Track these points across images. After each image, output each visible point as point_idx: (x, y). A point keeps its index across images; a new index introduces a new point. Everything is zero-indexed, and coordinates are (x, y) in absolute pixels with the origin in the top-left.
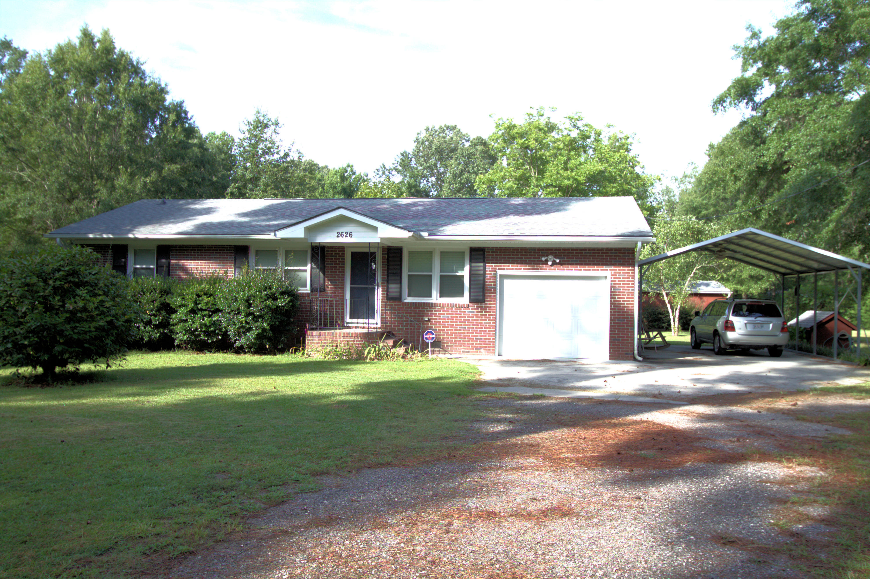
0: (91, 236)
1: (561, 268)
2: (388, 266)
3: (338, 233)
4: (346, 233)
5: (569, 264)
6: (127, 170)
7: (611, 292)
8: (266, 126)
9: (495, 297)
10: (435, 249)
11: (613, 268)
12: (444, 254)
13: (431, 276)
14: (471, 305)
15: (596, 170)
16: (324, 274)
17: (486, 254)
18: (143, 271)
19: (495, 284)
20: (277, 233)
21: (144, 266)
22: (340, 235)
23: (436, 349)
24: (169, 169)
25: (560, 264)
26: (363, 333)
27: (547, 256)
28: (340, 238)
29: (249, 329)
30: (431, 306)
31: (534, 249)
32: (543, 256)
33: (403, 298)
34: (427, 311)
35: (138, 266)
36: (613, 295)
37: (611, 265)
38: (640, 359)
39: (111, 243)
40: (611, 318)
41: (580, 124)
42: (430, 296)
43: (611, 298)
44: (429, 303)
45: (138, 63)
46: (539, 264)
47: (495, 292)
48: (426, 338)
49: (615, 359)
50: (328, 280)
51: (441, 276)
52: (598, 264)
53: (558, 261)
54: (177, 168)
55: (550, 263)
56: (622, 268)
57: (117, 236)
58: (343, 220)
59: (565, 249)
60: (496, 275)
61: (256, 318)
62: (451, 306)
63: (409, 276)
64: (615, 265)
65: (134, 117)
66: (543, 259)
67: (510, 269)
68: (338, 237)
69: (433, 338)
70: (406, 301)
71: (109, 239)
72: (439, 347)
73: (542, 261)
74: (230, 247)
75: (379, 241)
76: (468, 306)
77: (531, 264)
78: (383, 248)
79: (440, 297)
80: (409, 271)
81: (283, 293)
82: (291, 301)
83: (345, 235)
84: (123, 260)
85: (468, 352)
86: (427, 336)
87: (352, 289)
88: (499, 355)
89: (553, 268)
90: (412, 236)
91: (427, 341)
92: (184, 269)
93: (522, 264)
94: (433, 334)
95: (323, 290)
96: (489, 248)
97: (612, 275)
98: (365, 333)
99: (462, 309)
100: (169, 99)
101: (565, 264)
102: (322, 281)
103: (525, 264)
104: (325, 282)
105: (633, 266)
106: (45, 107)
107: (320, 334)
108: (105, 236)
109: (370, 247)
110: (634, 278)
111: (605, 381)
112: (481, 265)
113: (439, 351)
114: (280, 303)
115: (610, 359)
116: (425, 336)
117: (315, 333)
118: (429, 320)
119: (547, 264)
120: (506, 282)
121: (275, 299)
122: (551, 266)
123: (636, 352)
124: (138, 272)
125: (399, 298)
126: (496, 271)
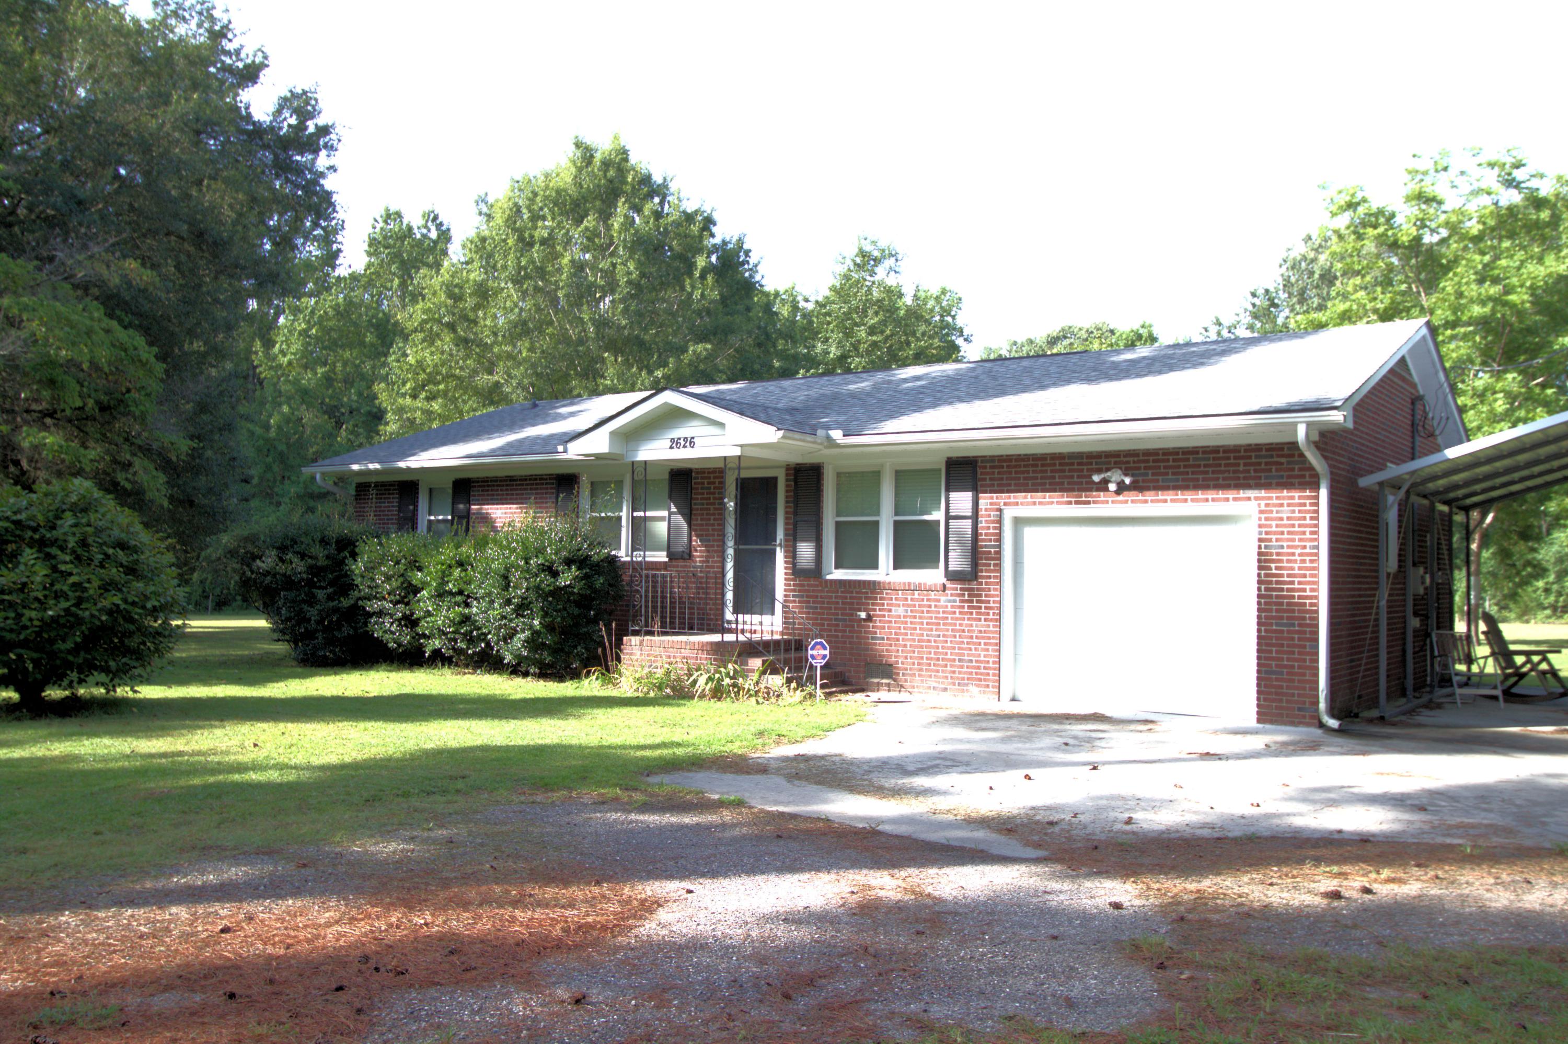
1: (1140, 497)
2: (796, 506)
3: (672, 440)
4: (685, 439)
5: (1157, 488)
7: (1260, 554)
9: (999, 567)
10: (882, 465)
11: (1263, 493)
12: (900, 476)
13: (876, 524)
14: (949, 585)
16: (690, 525)
17: (979, 471)
19: (999, 538)
20: (570, 445)
21: (441, 517)
22: (675, 443)
23: (885, 681)
25: (1137, 487)
27: (1108, 470)
28: (676, 450)
30: (872, 588)
31: (1080, 455)
32: (1099, 471)
33: (824, 571)
34: (867, 598)
35: (432, 518)
36: (1263, 561)
37: (1258, 486)
38: (1333, 723)
40: (1259, 617)
42: (874, 565)
43: (1260, 568)
44: (869, 582)
46: (1091, 490)
47: (998, 556)
48: (813, 657)
49: (1271, 722)
50: (697, 536)
51: (896, 522)
52: (1226, 487)
53: (1127, 481)
55: (1112, 487)
56: (1285, 493)
58: (676, 415)
59: (1148, 453)
60: (1000, 521)
61: (521, 608)
62: (909, 588)
63: (838, 524)
64: (1267, 486)
66: (1096, 478)
67: (1028, 504)
68: (671, 447)
69: (824, 657)
70: (829, 577)
72: (889, 676)
73: (1093, 482)
74: (552, 477)
76: (944, 588)
77: (1073, 490)
78: (788, 468)
79: (895, 568)
80: (838, 515)
81: (568, 562)
83: (683, 443)
85: (945, 689)
86: (814, 652)
87: (736, 551)
88: (1013, 699)
89: (1121, 498)
91: (813, 662)
92: (488, 520)
93: (1055, 491)
94: (825, 648)
95: (688, 555)
96: (984, 458)
97: (1261, 512)
99: (933, 595)
101: (1148, 489)
102: (685, 539)
103: (1061, 490)
104: (690, 540)
105: (1316, 487)
109: (739, 468)
110: (1317, 518)
112: (969, 495)
113: (888, 685)
114: (565, 580)
115: (1259, 721)
116: (810, 652)
118: (869, 618)
119: (1106, 489)
120: (1029, 532)
122: (1118, 492)
123: (1322, 705)
125: (817, 570)
126: (1000, 510)
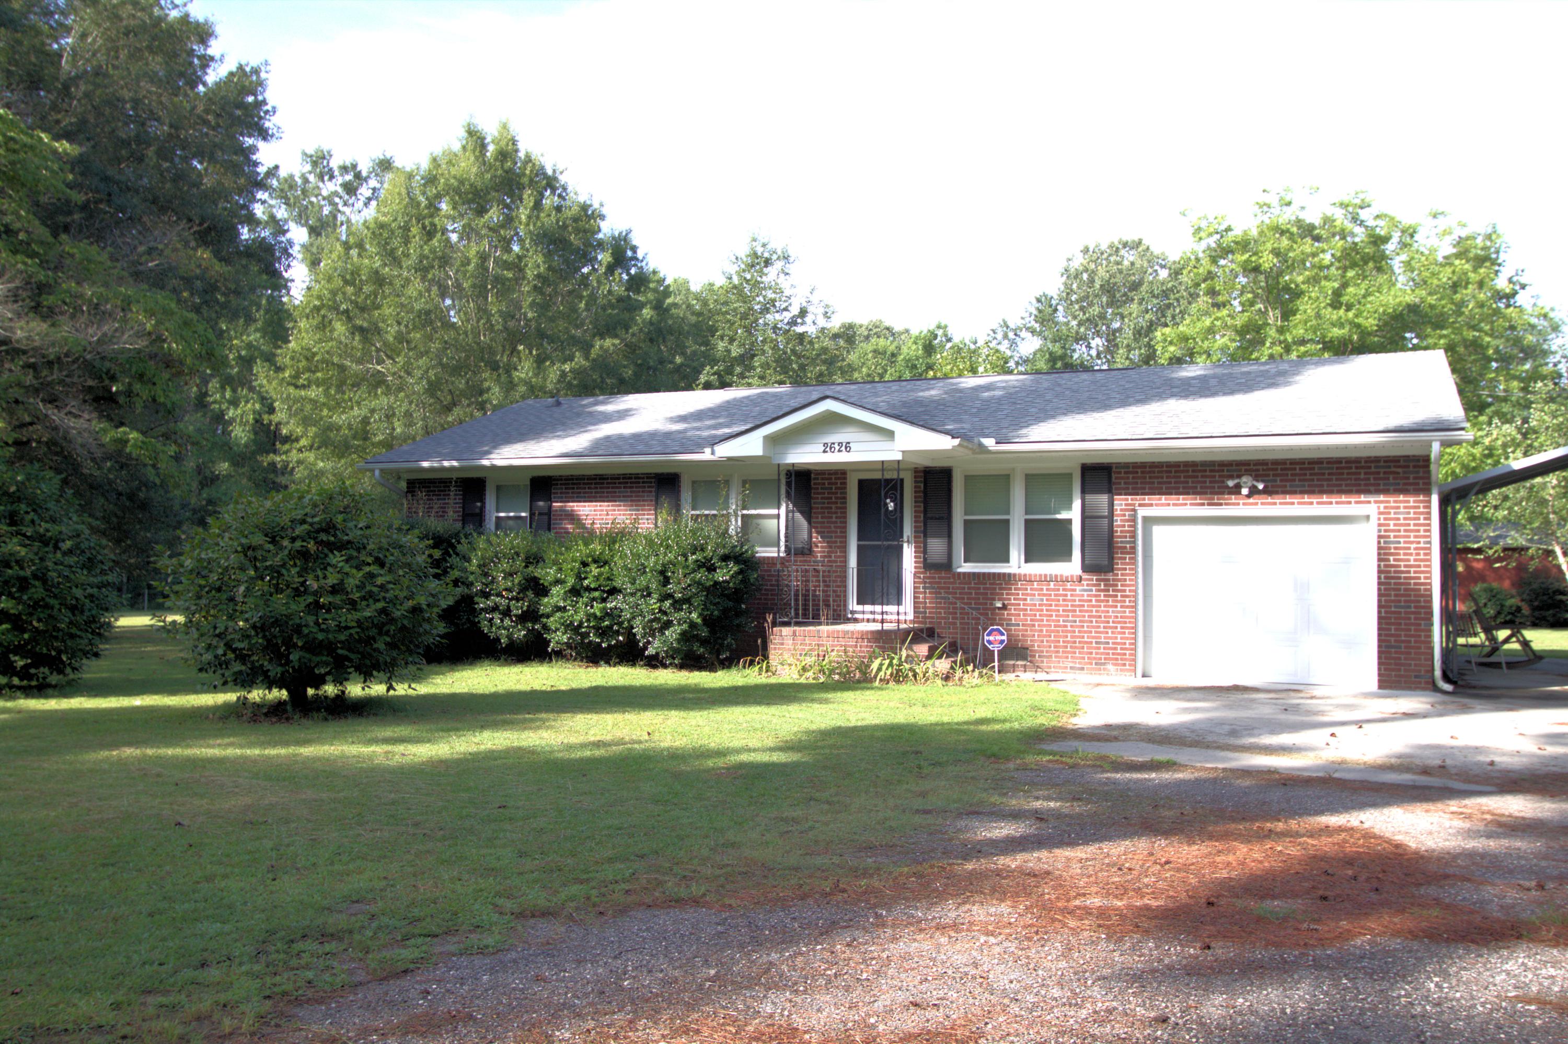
0: (425, 464)
1: (1270, 500)
2: (925, 503)
3: (825, 444)
4: (840, 444)
5: (1285, 492)
6: (531, 353)
7: (1379, 548)
8: (768, 262)
9: (1134, 560)
10: (1013, 469)
11: (1382, 498)
12: (1032, 480)
13: (1007, 522)
14: (1085, 576)
15: (1400, 304)
16: (809, 522)
17: (1114, 476)
18: (511, 523)
19: (1134, 535)
20: (716, 448)
21: (512, 514)
22: (828, 448)
23: (1020, 663)
24: (601, 347)
25: (1267, 492)
26: (872, 632)
27: (1239, 477)
28: (829, 454)
29: (668, 624)
30: (1007, 580)
31: (1212, 463)
32: (1231, 477)
33: (954, 565)
34: (1001, 589)
35: (502, 514)
36: (1383, 554)
37: (1378, 491)
38: (1448, 687)
39: (454, 476)
40: (1379, 601)
41: (1364, 214)
42: (1007, 560)
43: (1379, 560)
44: (1004, 574)
45: (554, 171)
46: (1223, 493)
47: (1133, 550)
48: (990, 642)
49: (1391, 688)
50: (817, 532)
51: (1026, 521)
52: (1348, 492)
53: (1261, 486)
54: (613, 345)
55: (1245, 491)
56: (1401, 498)
57: (465, 463)
58: (833, 421)
59: (1276, 462)
60: (1133, 519)
61: (677, 605)
62: (1045, 579)
63: (966, 522)
64: (1386, 492)
65: (544, 262)
66: (1231, 483)
67: (1162, 505)
68: (825, 452)
69: (1002, 642)
70: (959, 570)
71: (452, 469)
72: (1025, 659)
73: (1228, 487)
74: (649, 476)
75: (899, 457)
76: (1080, 579)
77: (1205, 493)
78: (916, 471)
79: (1026, 561)
80: (966, 514)
81: (725, 558)
82: (741, 572)
83: (837, 448)
84: (479, 504)
85: (1082, 669)
86: (991, 638)
87: (860, 548)
88: (1144, 676)
89: (1251, 500)
90: (959, 445)
91: (990, 647)
92: (572, 517)
93: (1188, 494)
94: (1002, 634)
95: (805, 551)
96: (1119, 465)
97: (1380, 513)
98: (878, 632)
99: (1069, 585)
100: (608, 228)
101: (1277, 493)
102: (805, 535)
103: (1194, 493)
104: (810, 537)
105: (1427, 492)
106: (408, 256)
107: (794, 632)
108: (446, 464)
109: (883, 470)
110: (1429, 519)
111: (1333, 735)
112: (1103, 499)
113: (1025, 666)
114: (722, 575)
115: (1380, 687)
116: (986, 638)
117: (786, 631)
118: (1004, 607)
119: (1239, 493)
120: (1158, 531)
121: (712, 569)
122: (1248, 496)
123: (1438, 673)
124: (503, 524)
125: (947, 566)
126: (1134, 510)
